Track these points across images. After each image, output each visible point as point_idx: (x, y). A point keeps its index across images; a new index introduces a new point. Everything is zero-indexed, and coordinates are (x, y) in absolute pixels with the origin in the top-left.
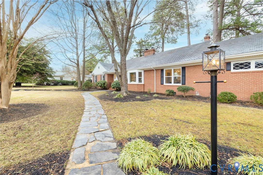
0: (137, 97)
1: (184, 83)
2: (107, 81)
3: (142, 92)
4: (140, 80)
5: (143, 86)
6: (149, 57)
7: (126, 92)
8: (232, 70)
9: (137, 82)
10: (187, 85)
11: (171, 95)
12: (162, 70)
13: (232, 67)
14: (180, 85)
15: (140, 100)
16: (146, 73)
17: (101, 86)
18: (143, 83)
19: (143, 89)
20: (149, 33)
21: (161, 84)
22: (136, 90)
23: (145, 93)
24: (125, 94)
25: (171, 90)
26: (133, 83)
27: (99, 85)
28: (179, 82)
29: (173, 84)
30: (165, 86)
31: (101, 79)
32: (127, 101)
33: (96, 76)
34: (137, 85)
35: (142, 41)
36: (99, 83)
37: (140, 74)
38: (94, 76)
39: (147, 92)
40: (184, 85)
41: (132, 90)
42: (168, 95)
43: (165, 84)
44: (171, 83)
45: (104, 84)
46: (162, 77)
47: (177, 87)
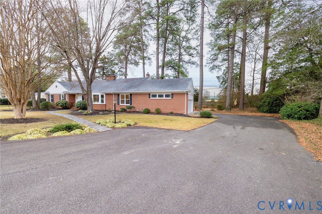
0: (100, 113)
1: (131, 104)
2: (68, 101)
3: (104, 110)
4: (102, 101)
5: (105, 105)
6: (110, 82)
7: (91, 110)
8: (151, 98)
9: (100, 103)
10: (133, 105)
11: (123, 111)
12: (119, 95)
13: (151, 96)
14: (129, 105)
15: (102, 114)
16: (107, 95)
17: (62, 106)
18: (105, 103)
19: (105, 108)
20: (112, 52)
21: (118, 104)
22: (99, 108)
23: (107, 111)
24: (91, 111)
25: (123, 108)
26: (96, 103)
27: (60, 105)
28: (128, 103)
29: (125, 104)
30: (121, 105)
31: (60, 99)
32: (93, 115)
33: (52, 96)
34: (100, 105)
35: (105, 58)
36: (59, 103)
37: (102, 96)
38: (49, 95)
39: (107, 110)
40: (131, 105)
41: (96, 109)
42: (121, 111)
43: (120, 104)
44: (124, 104)
45: (66, 104)
46: (118, 99)
47: (126, 106)
